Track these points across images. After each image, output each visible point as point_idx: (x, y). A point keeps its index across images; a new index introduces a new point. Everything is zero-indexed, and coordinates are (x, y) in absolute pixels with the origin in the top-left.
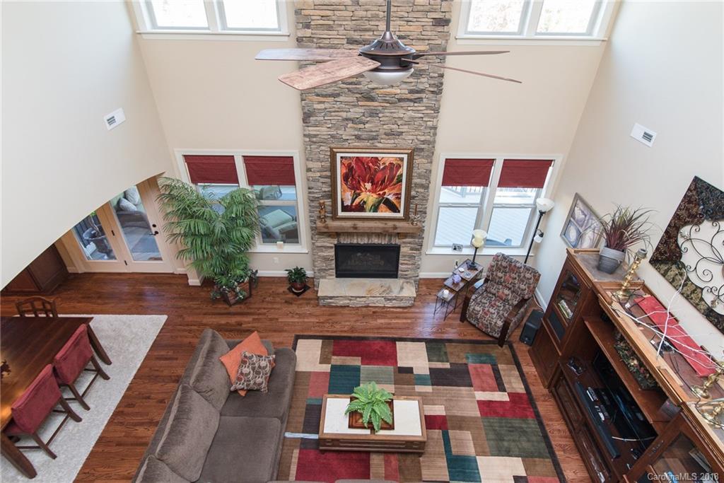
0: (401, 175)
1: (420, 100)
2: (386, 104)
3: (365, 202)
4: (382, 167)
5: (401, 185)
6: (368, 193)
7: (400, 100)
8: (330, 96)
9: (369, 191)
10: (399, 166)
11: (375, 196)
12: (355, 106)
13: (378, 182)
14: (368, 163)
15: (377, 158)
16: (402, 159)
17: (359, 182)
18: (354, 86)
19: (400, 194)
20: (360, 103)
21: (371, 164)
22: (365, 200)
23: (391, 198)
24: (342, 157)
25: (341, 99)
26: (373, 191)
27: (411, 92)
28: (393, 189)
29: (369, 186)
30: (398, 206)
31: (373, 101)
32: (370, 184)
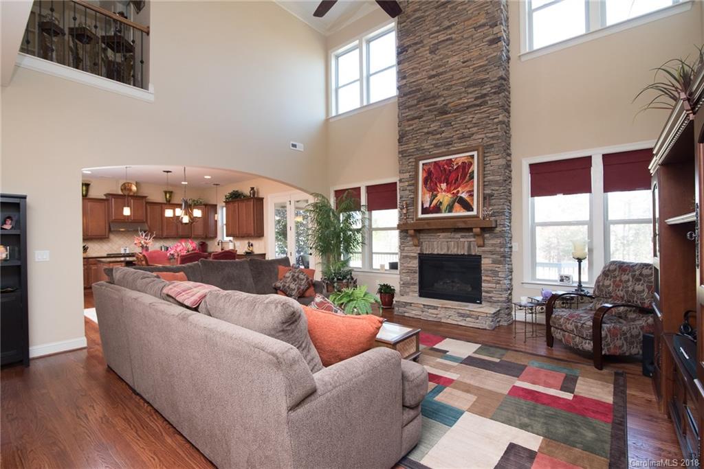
0: (473, 172)
1: (485, 103)
2: (457, 114)
3: (441, 203)
4: (455, 167)
5: (473, 182)
6: (444, 193)
7: (468, 108)
8: (416, 118)
9: (445, 191)
10: (471, 164)
11: (450, 196)
12: (433, 122)
13: (452, 181)
14: (443, 166)
15: (451, 159)
16: (472, 157)
17: (436, 184)
18: (432, 107)
19: (473, 191)
20: (437, 118)
21: (446, 166)
22: (441, 200)
23: (464, 196)
24: (423, 164)
25: (424, 119)
26: (448, 191)
27: (476, 98)
28: (466, 186)
29: (444, 186)
30: (471, 204)
31: (447, 114)
32: (445, 184)
